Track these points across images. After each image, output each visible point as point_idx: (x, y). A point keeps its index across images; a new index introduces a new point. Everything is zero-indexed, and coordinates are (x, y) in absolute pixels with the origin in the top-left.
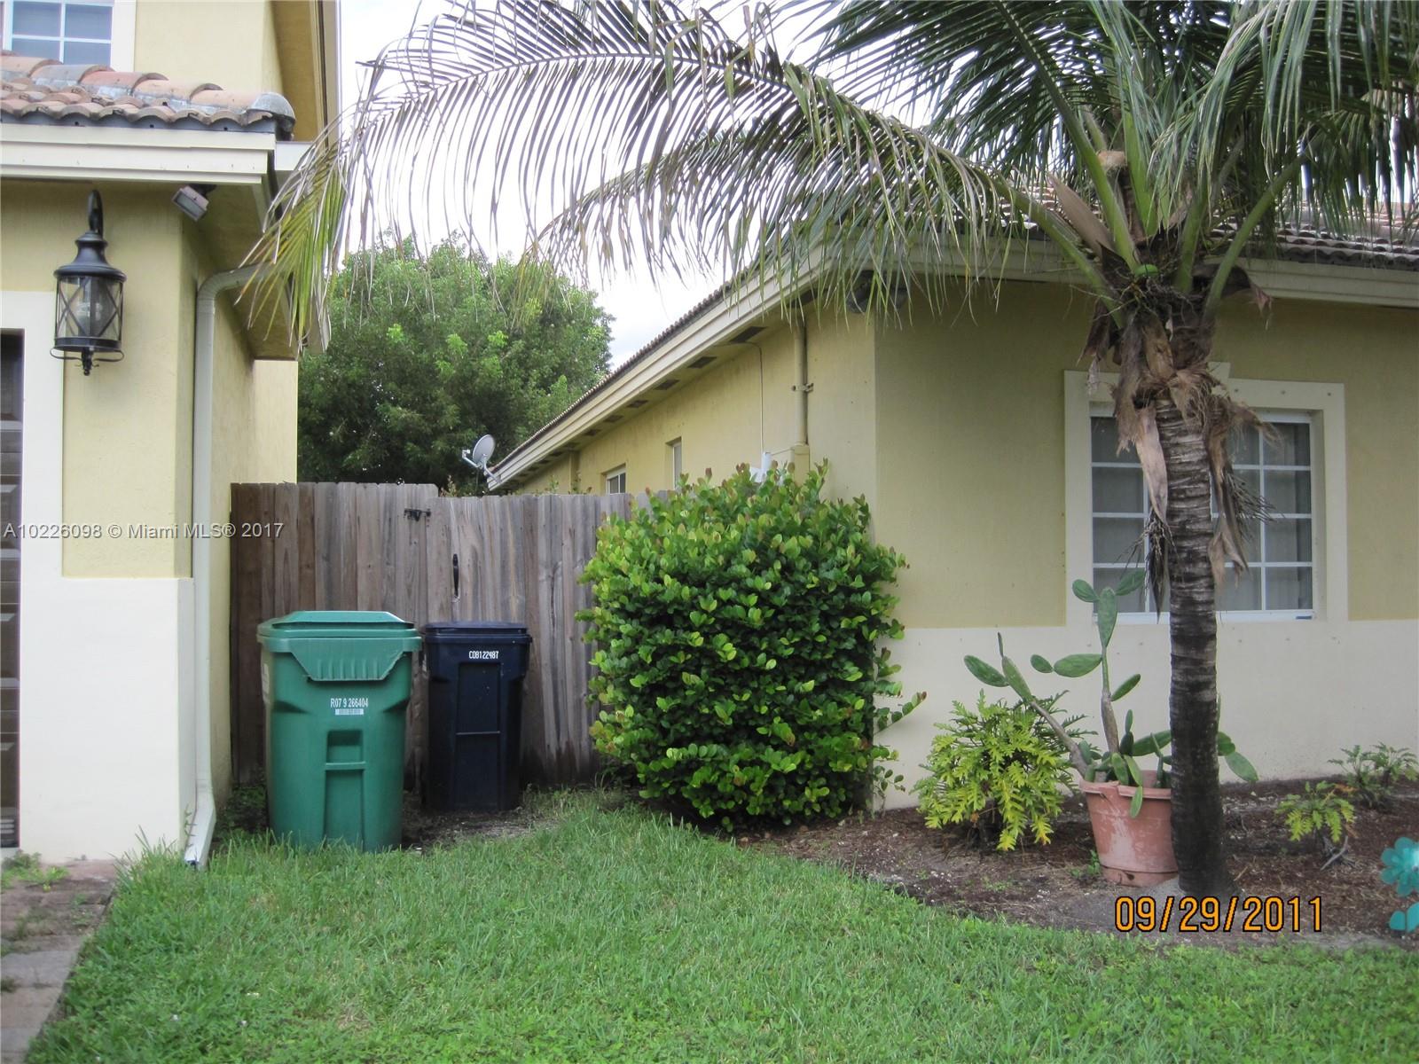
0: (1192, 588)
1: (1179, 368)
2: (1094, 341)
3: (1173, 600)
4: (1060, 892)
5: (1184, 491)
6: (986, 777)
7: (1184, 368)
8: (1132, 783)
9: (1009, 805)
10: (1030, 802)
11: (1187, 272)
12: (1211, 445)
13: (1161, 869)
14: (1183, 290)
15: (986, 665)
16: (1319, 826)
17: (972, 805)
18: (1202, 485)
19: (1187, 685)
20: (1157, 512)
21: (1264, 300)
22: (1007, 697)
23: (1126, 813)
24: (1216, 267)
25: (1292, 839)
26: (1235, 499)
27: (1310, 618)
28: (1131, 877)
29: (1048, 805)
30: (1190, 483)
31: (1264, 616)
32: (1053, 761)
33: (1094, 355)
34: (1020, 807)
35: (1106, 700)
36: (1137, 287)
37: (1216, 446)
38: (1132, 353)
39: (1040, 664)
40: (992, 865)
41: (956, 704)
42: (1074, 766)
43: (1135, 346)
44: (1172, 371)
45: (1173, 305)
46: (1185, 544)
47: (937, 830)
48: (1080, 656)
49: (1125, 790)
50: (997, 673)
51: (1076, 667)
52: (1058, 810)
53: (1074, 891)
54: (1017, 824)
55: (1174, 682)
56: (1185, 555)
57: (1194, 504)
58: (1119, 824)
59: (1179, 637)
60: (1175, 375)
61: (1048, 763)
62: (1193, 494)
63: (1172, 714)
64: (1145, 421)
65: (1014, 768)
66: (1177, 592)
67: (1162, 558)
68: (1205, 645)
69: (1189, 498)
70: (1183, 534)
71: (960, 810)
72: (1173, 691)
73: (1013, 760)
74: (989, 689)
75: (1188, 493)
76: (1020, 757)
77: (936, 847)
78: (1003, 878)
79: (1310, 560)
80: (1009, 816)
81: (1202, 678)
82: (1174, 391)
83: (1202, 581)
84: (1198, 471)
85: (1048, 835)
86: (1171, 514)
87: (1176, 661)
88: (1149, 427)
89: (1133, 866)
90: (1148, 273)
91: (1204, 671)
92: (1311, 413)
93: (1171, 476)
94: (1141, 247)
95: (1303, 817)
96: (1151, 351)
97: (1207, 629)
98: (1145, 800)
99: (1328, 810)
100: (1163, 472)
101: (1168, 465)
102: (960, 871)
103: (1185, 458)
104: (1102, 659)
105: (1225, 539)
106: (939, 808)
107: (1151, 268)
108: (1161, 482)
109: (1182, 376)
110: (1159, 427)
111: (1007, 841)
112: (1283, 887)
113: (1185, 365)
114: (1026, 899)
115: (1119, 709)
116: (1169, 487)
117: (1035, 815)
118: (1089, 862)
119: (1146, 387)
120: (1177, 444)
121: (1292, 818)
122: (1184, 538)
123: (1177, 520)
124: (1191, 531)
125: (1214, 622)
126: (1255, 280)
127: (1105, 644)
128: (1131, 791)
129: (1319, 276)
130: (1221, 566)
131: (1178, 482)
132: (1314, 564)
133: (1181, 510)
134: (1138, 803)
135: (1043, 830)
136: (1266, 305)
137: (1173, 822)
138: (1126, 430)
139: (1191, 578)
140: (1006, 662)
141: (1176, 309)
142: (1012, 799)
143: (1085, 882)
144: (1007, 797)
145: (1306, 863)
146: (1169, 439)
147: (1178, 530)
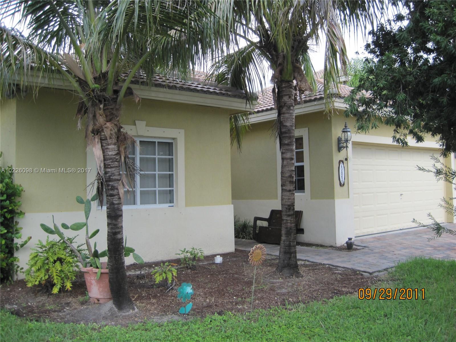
0: (113, 199)
1: (108, 122)
2: (79, 111)
3: (107, 204)
4: (73, 308)
5: (110, 165)
6: (48, 268)
7: (110, 121)
8: (97, 268)
9: (55, 277)
10: (63, 276)
11: (111, 88)
12: (121, 149)
13: (109, 297)
14: (109, 94)
15: (48, 227)
16: (165, 278)
17: (42, 278)
18: (116, 163)
19: (112, 233)
20: (99, 172)
21: (138, 99)
22: (56, 238)
23: (96, 278)
24: (121, 87)
25: (156, 283)
26: (129, 168)
27: (173, 206)
28: (98, 300)
29: (70, 276)
30: (112, 162)
31: (158, 206)
32: (71, 260)
33: (80, 116)
34: (59, 278)
35: (87, 239)
36: (91, 92)
37: (122, 149)
38: (91, 116)
39: (65, 226)
40: (51, 299)
41: (39, 241)
42: (79, 262)
43: (92, 113)
44: (105, 122)
45: (104, 99)
46: (110, 183)
47: (31, 287)
48: (78, 223)
49: (95, 270)
50: (52, 230)
51: (77, 227)
52: (74, 278)
53: (78, 307)
54: (59, 283)
55: (108, 232)
56: (110, 187)
57: (113, 169)
58: (94, 282)
59: (109, 216)
60: (106, 124)
61: (69, 261)
62: (113, 166)
63: (108, 243)
64: (96, 140)
65: (58, 263)
66: (108, 200)
67: (102, 188)
68: (118, 218)
69: (112, 167)
70: (109, 180)
71: (38, 280)
72: (108, 235)
73: (57, 261)
74: (50, 235)
75: (111, 166)
76: (60, 260)
77: (33, 293)
78: (54, 303)
79: (173, 187)
80: (55, 281)
81: (117, 230)
82: (105, 129)
83: (116, 196)
84: (115, 158)
85: (70, 287)
86: (106, 173)
87: (109, 224)
88: (98, 142)
89: (99, 296)
90: (95, 88)
91: (118, 228)
92: (174, 139)
93: (105, 160)
94: (95, 78)
95: (160, 275)
96: (98, 115)
97: (120, 213)
98: (101, 273)
99: (168, 272)
100: (102, 158)
101: (104, 156)
102: (40, 302)
103: (110, 153)
104: (86, 224)
105: (124, 181)
106: (32, 280)
107: (97, 86)
108: (101, 161)
109: (108, 124)
110: (101, 142)
111: (55, 290)
112: (152, 300)
113: (110, 120)
114: (60, 311)
115: (92, 241)
116: (104, 164)
117: (66, 280)
118: (85, 295)
119: (96, 128)
120: (107, 148)
121: (156, 276)
122: (110, 181)
123: (108, 175)
124: (112, 179)
125: (121, 210)
126: (135, 92)
127: (87, 218)
128: (97, 270)
129: (175, 94)
130: (122, 191)
131: (108, 162)
132: (174, 189)
133: (109, 172)
134: (99, 274)
135: (69, 285)
136: (139, 100)
137: (110, 282)
138: (89, 143)
139: (112, 195)
140: (55, 225)
141: (105, 101)
142: (57, 275)
143: (82, 303)
144: (55, 274)
145: (161, 290)
146: (105, 146)
147: (108, 178)
